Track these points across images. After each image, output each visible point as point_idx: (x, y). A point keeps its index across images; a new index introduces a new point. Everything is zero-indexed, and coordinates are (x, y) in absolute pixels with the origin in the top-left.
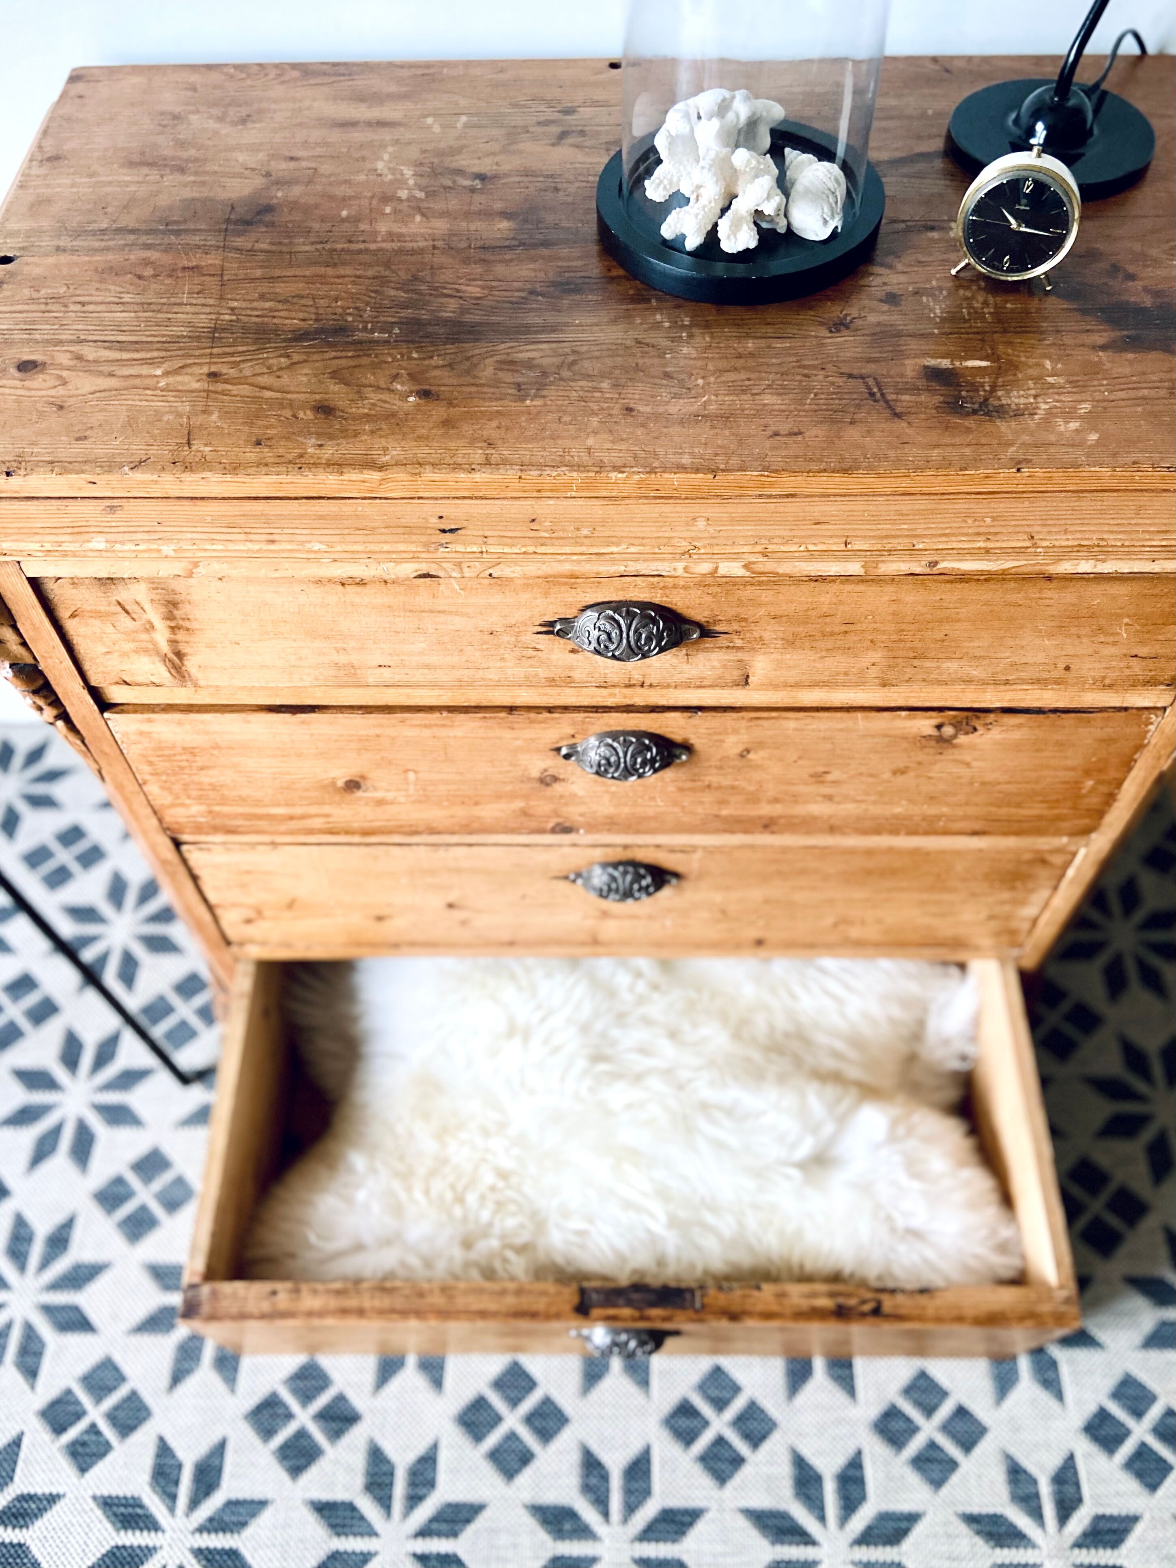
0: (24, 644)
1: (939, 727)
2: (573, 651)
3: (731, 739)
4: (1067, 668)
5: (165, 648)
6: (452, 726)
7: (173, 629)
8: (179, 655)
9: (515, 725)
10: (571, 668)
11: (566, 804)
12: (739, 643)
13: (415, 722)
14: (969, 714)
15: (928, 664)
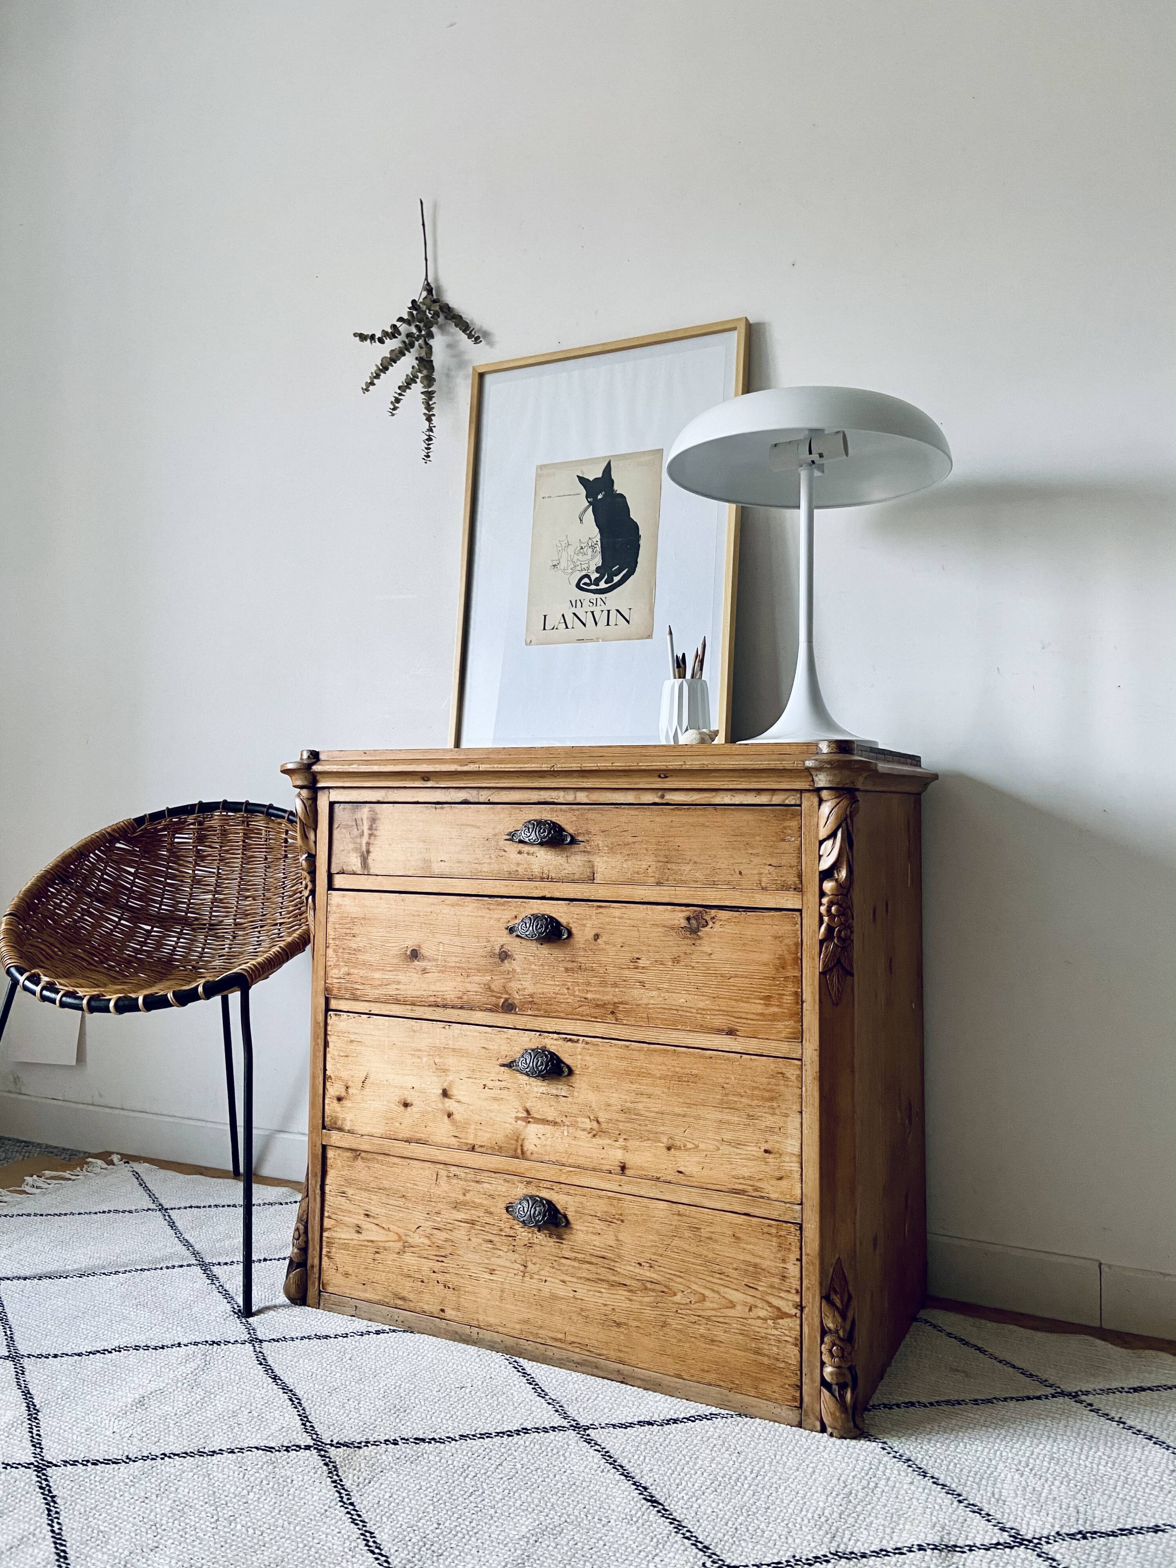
0: (315, 842)
1: (688, 919)
2: (520, 853)
3: (589, 924)
4: (740, 873)
5: (364, 849)
6: (463, 906)
7: (370, 835)
8: (368, 852)
9: (491, 907)
10: (518, 864)
11: (510, 980)
12: (589, 848)
13: (448, 902)
14: (701, 909)
15: (673, 866)
